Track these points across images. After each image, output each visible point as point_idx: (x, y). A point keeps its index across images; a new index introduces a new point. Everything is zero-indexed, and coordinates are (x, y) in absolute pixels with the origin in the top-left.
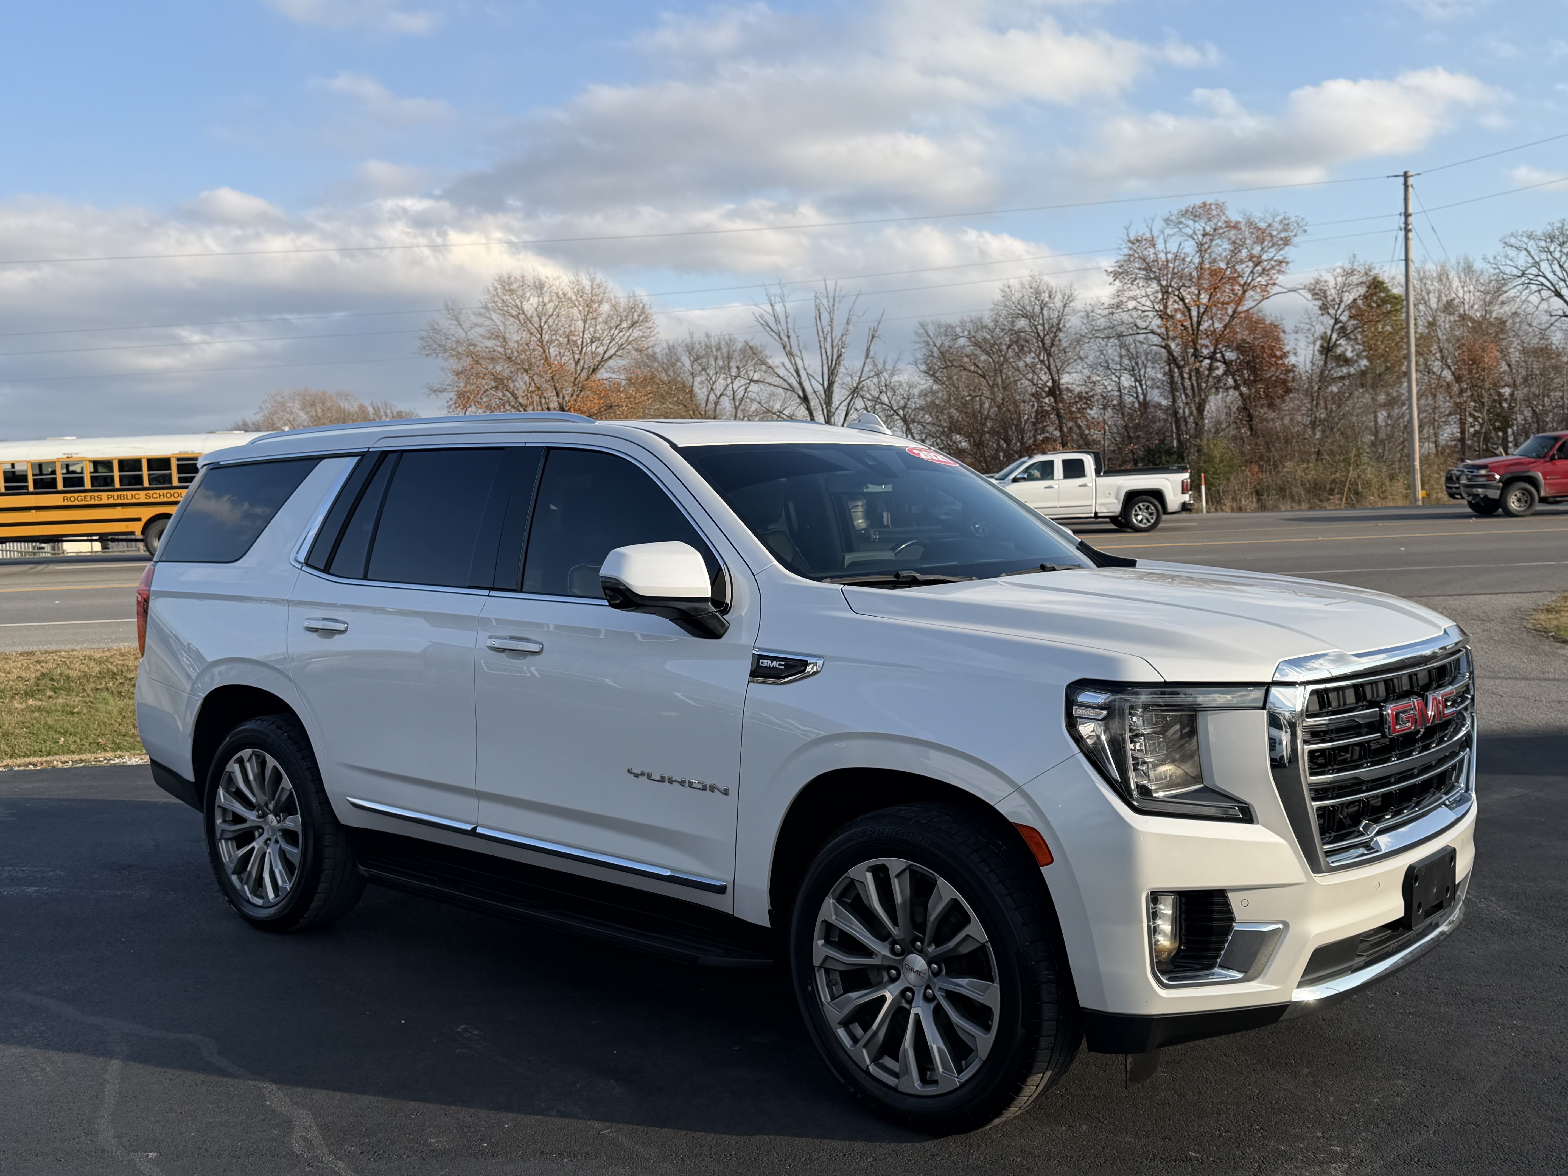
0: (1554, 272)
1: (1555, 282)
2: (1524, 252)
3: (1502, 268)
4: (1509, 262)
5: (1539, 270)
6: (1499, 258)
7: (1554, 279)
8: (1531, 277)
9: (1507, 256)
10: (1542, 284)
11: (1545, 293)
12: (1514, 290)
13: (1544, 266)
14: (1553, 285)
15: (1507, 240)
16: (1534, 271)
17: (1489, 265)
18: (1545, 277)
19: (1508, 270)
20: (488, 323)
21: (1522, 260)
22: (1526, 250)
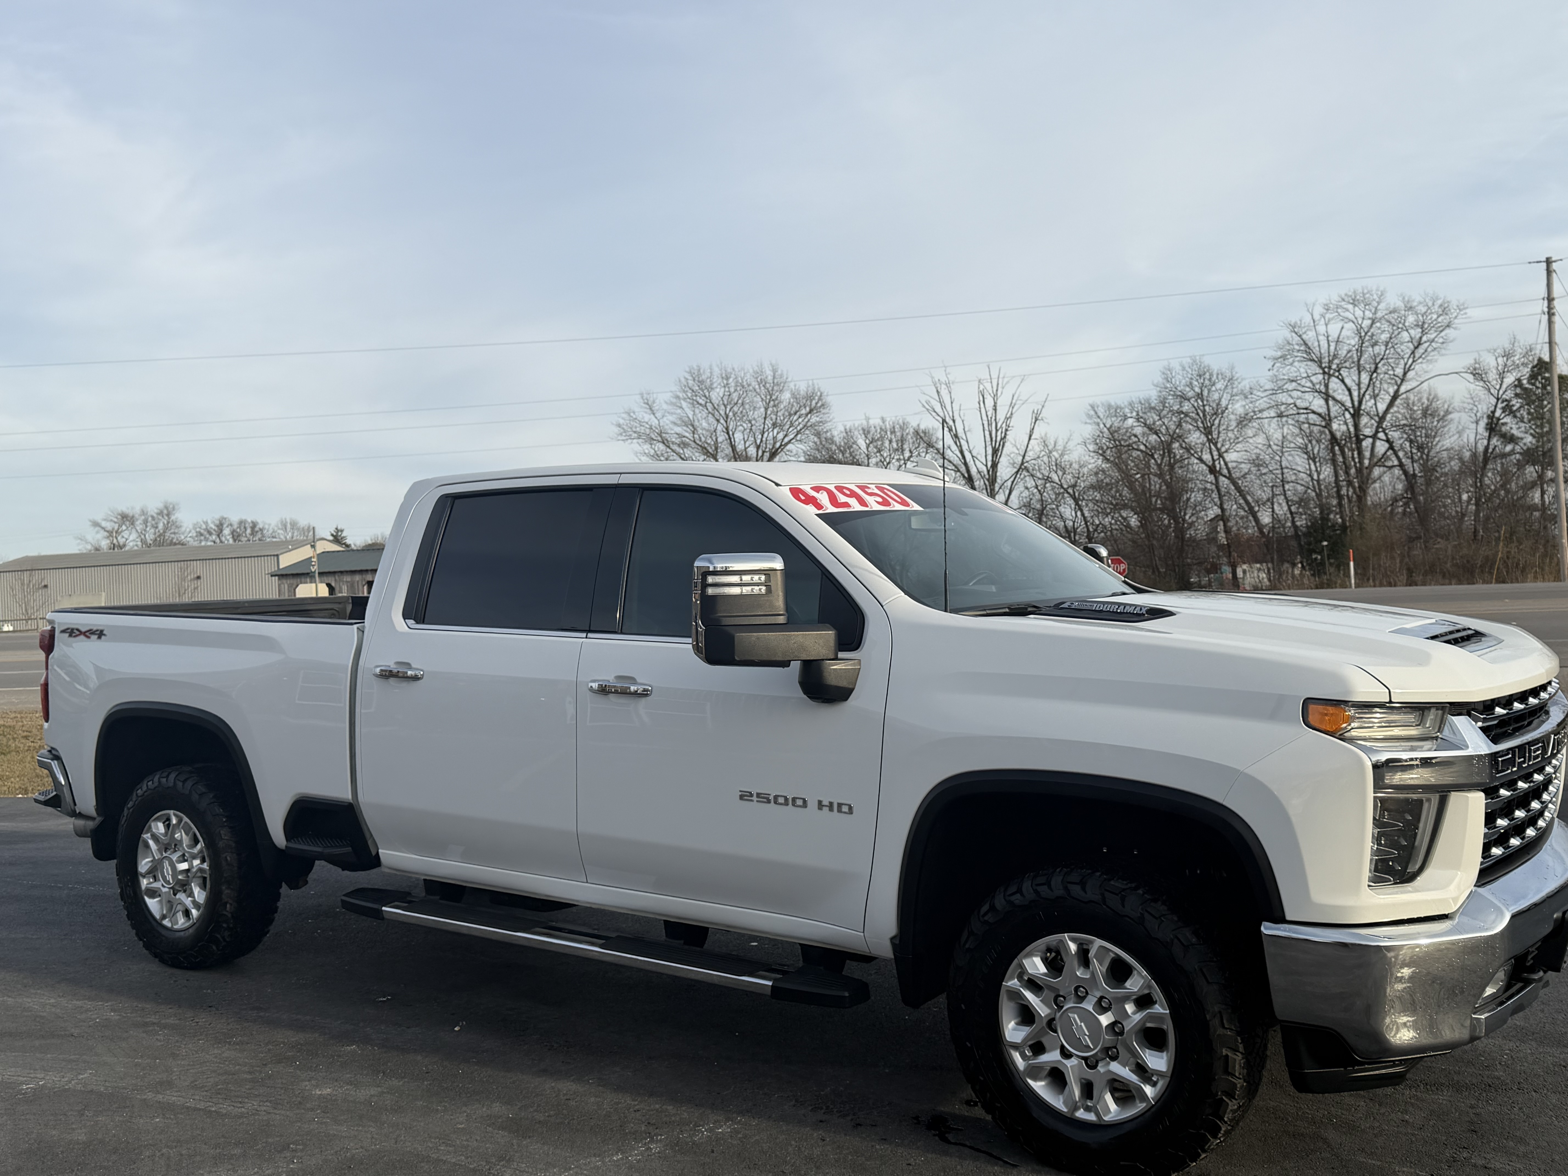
20: (679, 411)
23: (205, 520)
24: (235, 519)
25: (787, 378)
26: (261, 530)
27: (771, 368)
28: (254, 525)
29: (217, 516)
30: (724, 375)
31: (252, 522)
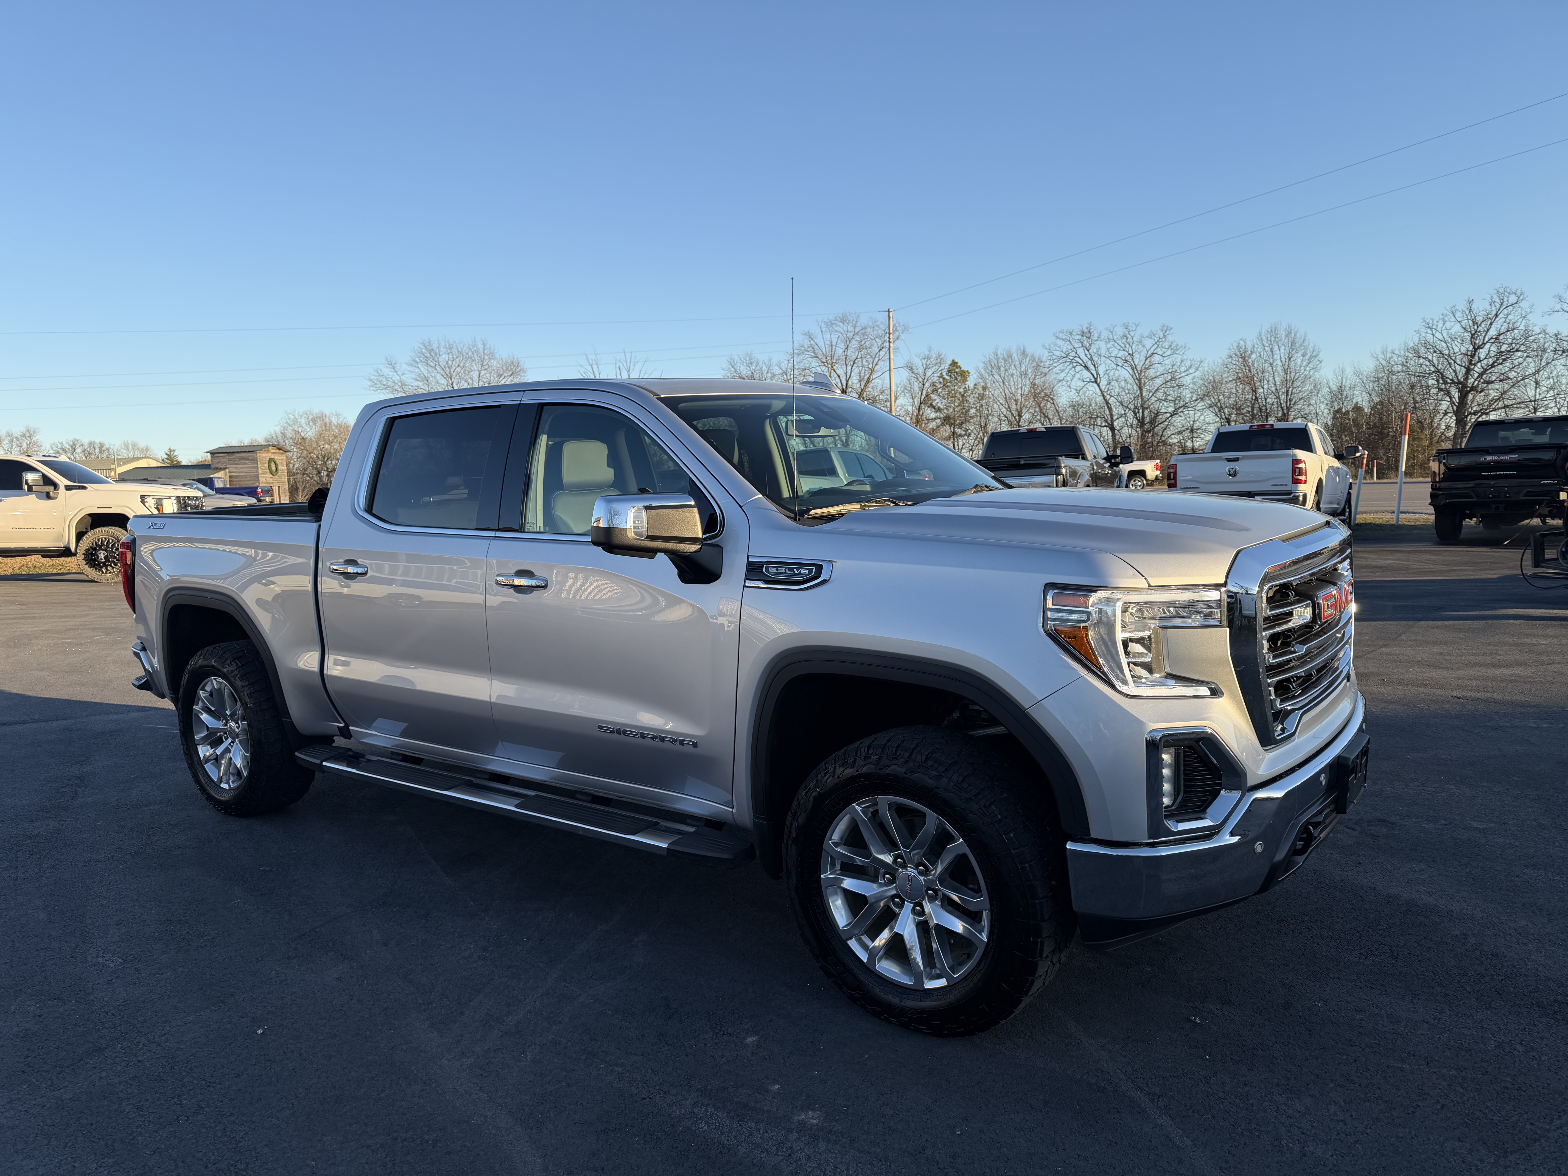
0: (1086, 355)
1: (1085, 361)
2: (1068, 342)
3: (1053, 352)
4: (1058, 349)
5: (1076, 353)
6: (1052, 346)
7: (1085, 359)
8: (1071, 358)
9: (1056, 345)
10: (1077, 362)
11: (1079, 368)
12: (1061, 366)
13: (1081, 352)
14: (1084, 362)
15: (1057, 335)
16: (1073, 354)
17: (1046, 350)
18: (1079, 358)
19: (1058, 353)
20: (417, 370)
21: (1066, 346)
22: (1069, 341)
23: (60, 441)
24: (85, 440)
25: (494, 350)
26: (107, 449)
27: (482, 343)
28: (102, 446)
29: (71, 438)
30: (447, 346)
31: (100, 443)
